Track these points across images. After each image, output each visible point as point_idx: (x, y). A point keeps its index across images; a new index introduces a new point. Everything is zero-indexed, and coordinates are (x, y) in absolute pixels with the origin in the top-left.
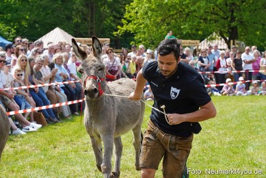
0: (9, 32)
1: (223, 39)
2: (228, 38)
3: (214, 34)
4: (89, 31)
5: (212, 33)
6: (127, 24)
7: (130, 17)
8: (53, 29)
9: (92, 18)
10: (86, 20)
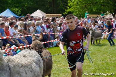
0: (18, 12)
1: (111, 14)
2: (114, 14)
3: (108, 12)
4: (52, 11)
5: (106, 12)
6: (69, 8)
7: (70, 5)
8: (37, 10)
9: (54, 5)
10: (51, 6)
